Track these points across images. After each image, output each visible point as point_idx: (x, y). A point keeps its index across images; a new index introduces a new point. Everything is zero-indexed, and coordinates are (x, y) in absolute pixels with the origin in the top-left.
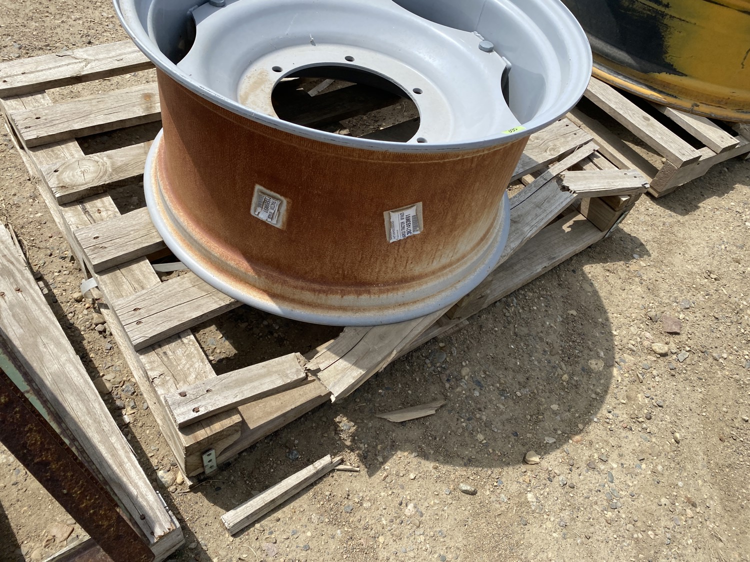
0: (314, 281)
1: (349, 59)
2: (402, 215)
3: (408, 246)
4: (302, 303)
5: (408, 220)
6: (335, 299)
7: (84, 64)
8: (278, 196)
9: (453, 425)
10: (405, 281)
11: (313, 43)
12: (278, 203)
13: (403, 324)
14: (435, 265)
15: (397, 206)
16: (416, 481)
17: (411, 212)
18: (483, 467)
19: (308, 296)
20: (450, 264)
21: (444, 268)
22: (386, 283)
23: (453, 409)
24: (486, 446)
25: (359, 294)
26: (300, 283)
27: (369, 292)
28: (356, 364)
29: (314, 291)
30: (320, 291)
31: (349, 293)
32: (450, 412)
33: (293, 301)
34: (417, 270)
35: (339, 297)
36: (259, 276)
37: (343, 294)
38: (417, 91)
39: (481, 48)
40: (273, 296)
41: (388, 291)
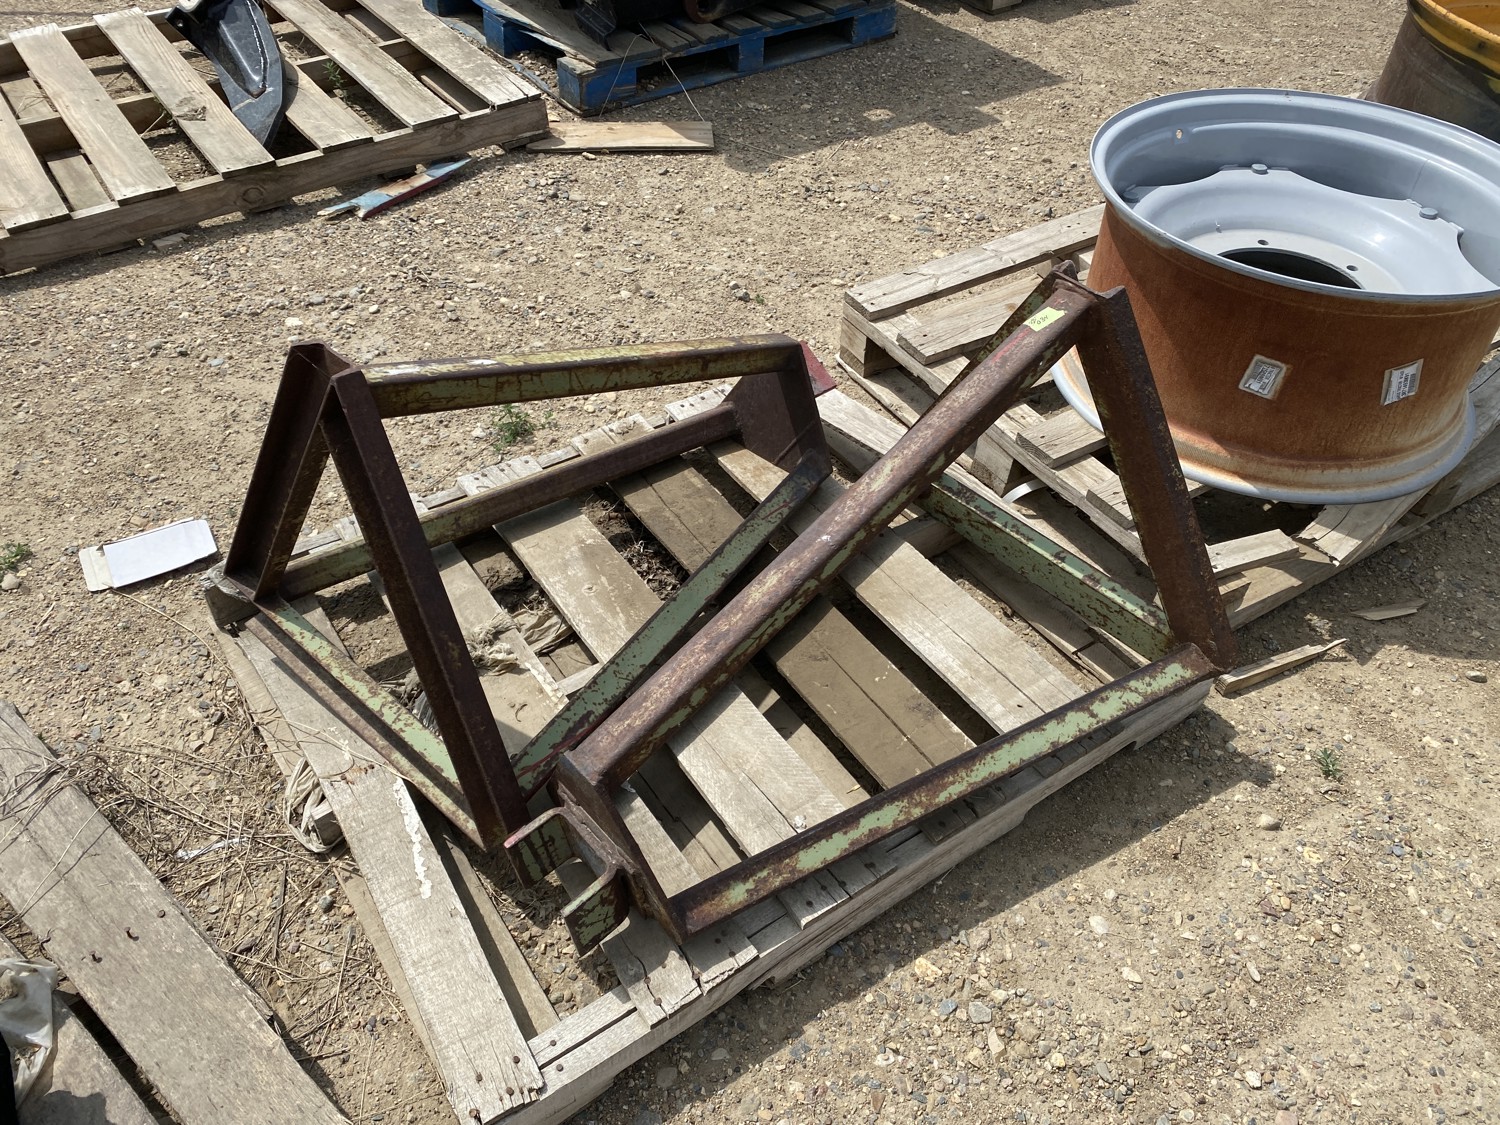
0: (1292, 457)
1: (1262, 242)
2: (1402, 373)
3: (1399, 410)
4: (1276, 482)
5: (1406, 379)
6: (1315, 475)
7: (933, 280)
8: (1279, 363)
9: (1441, 624)
10: (1387, 454)
11: (1219, 230)
12: (1276, 371)
13: (1385, 503)
14: (1416, 438)
15: (1400, 364)
16: (1414, 670)
17: (1411, 370)
18: (1488, 659)
19: (1287, 473)
20: (1429, 440)
21: (1423, 442)
22: (1367, 457)
23: (1436, 609)
24: (1486, 641)
25: (1340, 468)
26: (1276, 460)
27: (1351, 466)
28: (1350, 534)
29: (1293, 466)
30: (1299, 467)
31: (1330, 467)
32: (1433, 613)
33: (1265, 480)
34: (1401, 440)
35: (1318, 472)
36: (1232, 455)
37: (1324, 468)
38: (1351, 268)
39: (1424, 216)
40: (1245, 477)
41: (1370, 464)
